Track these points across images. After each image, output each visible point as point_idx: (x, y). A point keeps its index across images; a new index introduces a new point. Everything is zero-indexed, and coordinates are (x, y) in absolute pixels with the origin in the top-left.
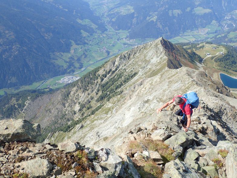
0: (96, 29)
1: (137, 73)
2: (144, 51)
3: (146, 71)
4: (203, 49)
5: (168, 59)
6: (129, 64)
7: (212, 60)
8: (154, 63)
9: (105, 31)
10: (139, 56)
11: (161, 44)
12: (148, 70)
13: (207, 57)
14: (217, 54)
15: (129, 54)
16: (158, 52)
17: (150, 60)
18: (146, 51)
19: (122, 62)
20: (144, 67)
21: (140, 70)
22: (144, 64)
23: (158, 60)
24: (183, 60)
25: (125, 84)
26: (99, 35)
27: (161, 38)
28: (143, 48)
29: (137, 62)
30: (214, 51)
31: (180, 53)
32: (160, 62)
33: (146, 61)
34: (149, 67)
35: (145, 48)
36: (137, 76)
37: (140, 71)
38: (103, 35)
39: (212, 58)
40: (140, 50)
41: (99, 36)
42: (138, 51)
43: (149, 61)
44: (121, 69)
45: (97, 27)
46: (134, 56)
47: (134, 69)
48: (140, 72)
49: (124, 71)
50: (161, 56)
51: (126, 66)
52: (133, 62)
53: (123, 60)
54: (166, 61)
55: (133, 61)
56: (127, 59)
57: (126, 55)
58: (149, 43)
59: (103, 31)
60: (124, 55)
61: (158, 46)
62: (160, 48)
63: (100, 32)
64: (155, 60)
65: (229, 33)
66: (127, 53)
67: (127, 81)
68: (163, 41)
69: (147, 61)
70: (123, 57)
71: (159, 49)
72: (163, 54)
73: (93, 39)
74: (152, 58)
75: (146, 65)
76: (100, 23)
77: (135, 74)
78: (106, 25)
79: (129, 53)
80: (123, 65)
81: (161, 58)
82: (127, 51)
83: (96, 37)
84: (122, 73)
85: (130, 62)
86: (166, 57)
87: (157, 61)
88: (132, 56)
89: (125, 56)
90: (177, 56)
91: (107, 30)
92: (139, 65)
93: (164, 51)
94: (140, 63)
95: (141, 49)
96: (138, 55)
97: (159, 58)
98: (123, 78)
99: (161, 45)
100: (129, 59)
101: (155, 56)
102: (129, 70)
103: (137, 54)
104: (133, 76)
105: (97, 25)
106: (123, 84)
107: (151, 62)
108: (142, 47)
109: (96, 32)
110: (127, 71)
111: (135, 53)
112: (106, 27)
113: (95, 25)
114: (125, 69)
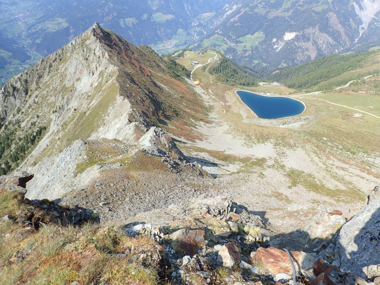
0: (10, 57)
1: (45, 128)
2: (61, 66)
3: (66, 119)
4: (183, 57)
5: (119, 70)
6: (28, 105)
7: (204, 71)
8: (83, 91)
9: (26, 60)
10: (49, 80)
11: (94, 35)
12: (70, 114)
13: (195, 68)
14: (209, 62)
15: (26, 81)
16: (91, 58)
17: (73, 84)
18: (63, 66)
19: (11, 104)
20: (62, 108)
21: (53, 116)
22: (60, 98)
23: (95, 79)
24: (159, 74)
25: (18, 165)
26: (16, 66)
27: (94, 26)
28: (56, 60)
29: (44, 98)
30: (202, 57)
31: (148, 61)
32: (100, 84)
33: (64, 89)
34: (74, 104)
35: (61, 60)
36: (47, 135)
37: (51, 120)
38: (23, 66)
39: (204, 68)
40: (51, 66)
41: (17, 68)
42: (47, 70)
43: (72, 89)
44: (10, 123)
45: (10, 54)
46: (37, 83)
47: (38, 117)
48: (52, 123)
49: (16, 126)
50: (100, 69)
51: (20, 113)
52: (36, 100)
53: (12, 98)
54: (114, 77)
55: (37, 97)
56: (24, 95)
57: (18, 85)
58: (69, 45)
59: (23, 60)
60: (12, 86)
61: (88, 42)
62: (93, 46)
63: (18, 62)
64: (86, 83)
65: (202, 41)
66: (19, 79)
67: (22, 154)
68: (99, 31)
69: (67, 88)
70: (11, 90)
71: (90, 49)
72: (104, 61)
73: (8, 73)
74: (78, 80)
75: (65, 100)
76: (16, 48)
77: (41, 132)
78: (28, 51)
79: (24, 78)
80: (15, 112)
81: (101, 74)
82: (19, 75)
83: (11, 70)
84: (12, 133)
85: (31, 101)
86: (112, 68)
87: (92, 85)
88: (33, 86)
89: (14, 88)
90: (143, 66)
91: (31, 57)
92: (50, 104)
93: (106, 54)
94: (53, 99)
95: (53, 64)
96: (47, 80)
97: (97, 74)
98: (13, 146)
99: (93, 38)
100: (27, 94)
101: (85, 72)
102: (28, 121)
103: (46, 78)
104: (34, 137)
105: (10, 52)
106: (13, 165)
107: (79, 89)
108: (54, 58)
109: (11, 63)
110: (23, 125)
111: (40, 77)
112: (28, 54)
113: (6, 52)
114: (18, 122)
